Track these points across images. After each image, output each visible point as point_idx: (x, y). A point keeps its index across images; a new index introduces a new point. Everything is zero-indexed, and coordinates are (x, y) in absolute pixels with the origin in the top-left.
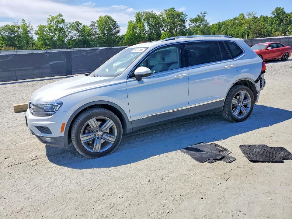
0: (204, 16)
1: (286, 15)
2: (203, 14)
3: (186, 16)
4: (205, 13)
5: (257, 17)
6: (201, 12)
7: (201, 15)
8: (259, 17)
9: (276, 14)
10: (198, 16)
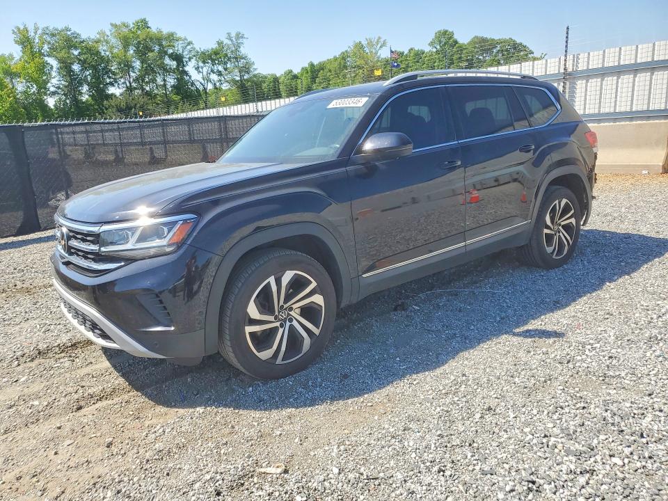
0: (238, 46)
1: (458, 47)
2: (234, 39)
3: (189, 43)
4: (239, 36)
5: (403, 53)
6: (229, 34)
7: (226, 41)
8: (406, 52)
9: (438, 47)
10: (220, 43)
